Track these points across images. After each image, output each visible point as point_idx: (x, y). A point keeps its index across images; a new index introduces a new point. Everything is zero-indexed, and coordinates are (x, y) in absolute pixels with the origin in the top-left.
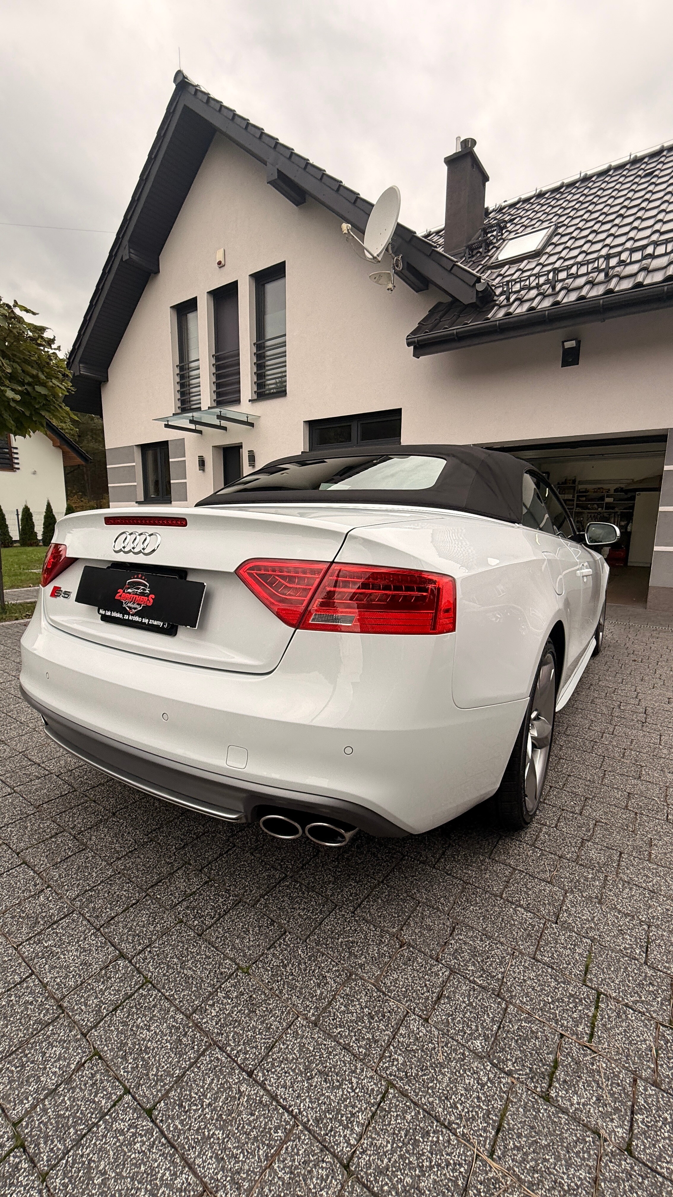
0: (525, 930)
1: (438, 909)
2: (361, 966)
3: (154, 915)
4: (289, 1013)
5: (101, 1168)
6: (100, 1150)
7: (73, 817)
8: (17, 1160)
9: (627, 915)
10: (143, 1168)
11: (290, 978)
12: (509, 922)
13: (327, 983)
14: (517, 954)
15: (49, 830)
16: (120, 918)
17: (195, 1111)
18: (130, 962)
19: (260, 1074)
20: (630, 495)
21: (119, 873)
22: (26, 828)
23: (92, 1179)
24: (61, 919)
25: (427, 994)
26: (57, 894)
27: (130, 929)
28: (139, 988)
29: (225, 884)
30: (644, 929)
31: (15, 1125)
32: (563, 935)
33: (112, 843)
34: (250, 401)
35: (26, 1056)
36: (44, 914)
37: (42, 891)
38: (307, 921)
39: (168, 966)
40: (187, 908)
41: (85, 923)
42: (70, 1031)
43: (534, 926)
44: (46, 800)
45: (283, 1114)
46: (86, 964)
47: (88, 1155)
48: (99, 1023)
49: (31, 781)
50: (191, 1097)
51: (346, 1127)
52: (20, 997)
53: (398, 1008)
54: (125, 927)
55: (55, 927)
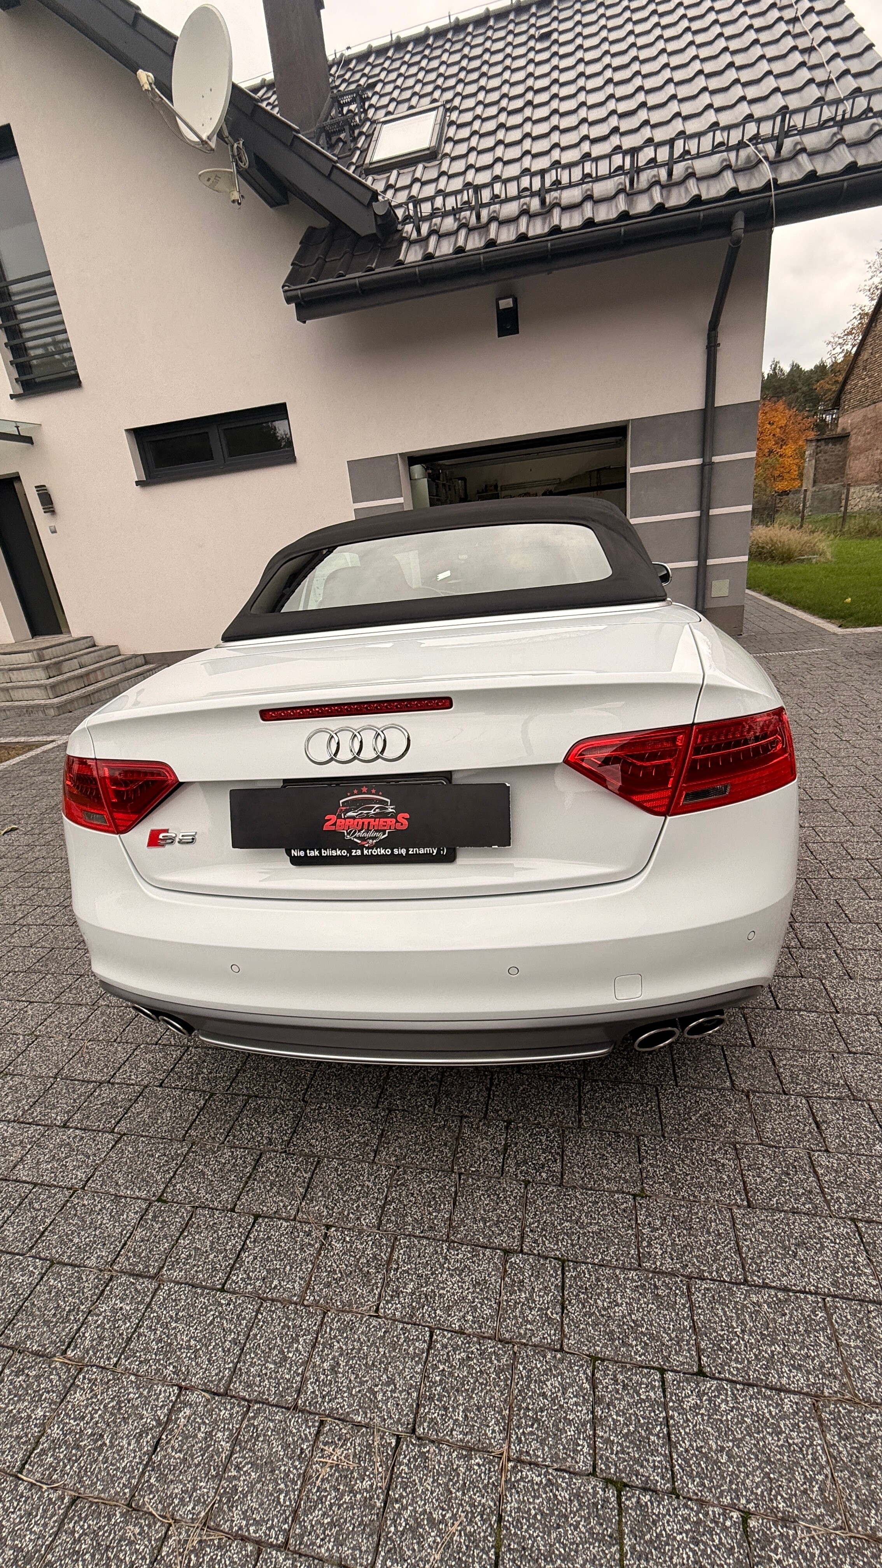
0: (823, 1030)
2: (734, 1132)
4: (720, 1211)
5: (714, 1447)
6: (696, 1433)
8: (634, 1500)
10: (748, 1421)
11: (689, 1178)
12: (805, 1029)
13: (723, 1165)
15: (240, 1161)
16: (459, 1215)
17: (738, 1343)
18: (522, 1251)
19: (755, 1278)
21: (398, 1167)
22: (202, 1173)
23: (716, 1462)
26: (350, 1229)
27: (484, 1220)
28: (563, 1273)
29: (528, 1120)
31: (593, 1474)
32: (852, 1020)
34: (12, 396)
35: (528, 1409)
36: (364, 1261)
37: (326, 1236)
38: (646, 1116)
39: (567, 1234)
40: (518, 1165)
41: (425, 1242)
42: (545, 1356)
43: (826, 1024)
44: (185, 1125)
45: (806, 1298)
46: (479, 1283)
47: (691, 1445)
48: (562, 1331)
50: (722, 1336)
52: (448, 1360)
53: (798, 1153)
54: (475, 1221)
55: (395, 1266)
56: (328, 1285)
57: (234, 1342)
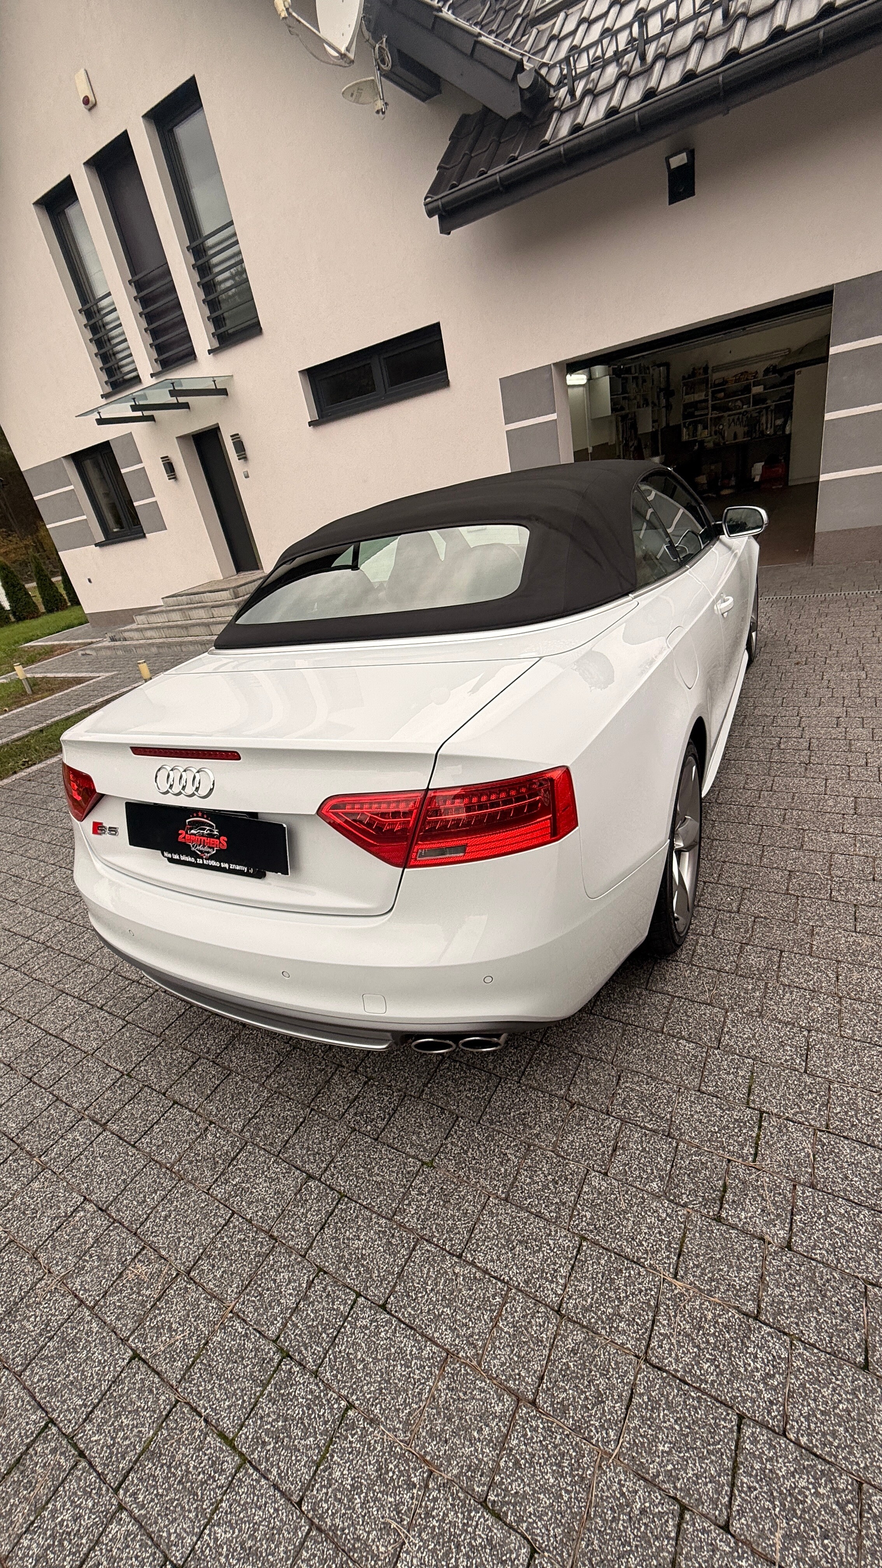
0: (689, 1063)
1: (601, 1060)
2: (537, 1135)
3: (325, 1129)
4: (480, 1196)
5: (359, 1357)
6: (353, 1344)
7: (203, 1039)
8: (288, 1367)
9: (787, 1024)
10: (393, 1350)
11: (474, 1162)
12: (672, 1058)
13: (509, 1159)
14: (682, 1090)
15: (184, 1061)
16: (294, 1140)
17: (421, 1297)
18: (319, 1180)
19: (469, 1255)
20: (786, 375)
21: (275, 1092)
22: (159, 1063)
23: (355, 1366)
24: (237, 1155)
25: (603, 1149)
26: (223, 1129)
27: (308, 1149)
28: (337, 1204)
29: (385, 1081)
30: (804, 1036)
31: (275, 1341)
32: (726, 1060)
33: (254, 1060)
34: (210, 352)
35: (260, 1285)
36: (219, 1153)
37: (206, 1129)
38: (476, 1102)
39: (357, 1177)
40: (356, 1114)
41: (262, 1152)
42: (290, 1256)
43: (696, 1057)
44: (166, 1025)
45: (496, 1283)
46: (279, 1192)
47: (345, 1350)
48: (312, 1243)
49: (139, 1005)
50: (415, 1287)
51: (552, 1282)
52: (231, 1237)
53: (578, 1168)
54: (302, 1148)
55: (235, 1163)
56: (191, 1163)
57: (124, 1181)
